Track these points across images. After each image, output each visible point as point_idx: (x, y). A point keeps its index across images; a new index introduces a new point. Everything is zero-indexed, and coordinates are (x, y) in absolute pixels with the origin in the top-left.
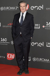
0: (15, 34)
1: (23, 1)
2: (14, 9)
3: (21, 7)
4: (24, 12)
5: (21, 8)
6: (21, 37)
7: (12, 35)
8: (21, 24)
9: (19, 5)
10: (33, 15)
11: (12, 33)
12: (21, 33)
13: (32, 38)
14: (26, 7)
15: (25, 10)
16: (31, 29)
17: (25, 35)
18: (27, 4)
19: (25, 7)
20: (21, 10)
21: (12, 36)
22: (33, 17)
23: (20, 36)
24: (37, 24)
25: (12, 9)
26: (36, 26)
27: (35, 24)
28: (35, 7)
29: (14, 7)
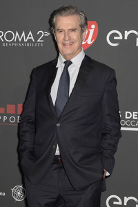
0: (34, 155)
1: (68, 8)
2: (30, 41)
3: (61, 31)
4: (74, 54)
5: (60, 37)
6: (60, 168)
8: (61, 108)
9: (52, 26)
10: (112, 71)
11: (18, 151)
13: (108, 174)
14: (82, 31)
15: (76, 45)
17: (77, 158)
18: (86, 19)
19: (78, 32)
20: (60, 46)
22: (115, 80)
23: (55, 166)
24: (134, 113)
25: (20, 40)
26: (132, 119)
27: (127, 112)
28: (127, 34)
29: (30, 33)
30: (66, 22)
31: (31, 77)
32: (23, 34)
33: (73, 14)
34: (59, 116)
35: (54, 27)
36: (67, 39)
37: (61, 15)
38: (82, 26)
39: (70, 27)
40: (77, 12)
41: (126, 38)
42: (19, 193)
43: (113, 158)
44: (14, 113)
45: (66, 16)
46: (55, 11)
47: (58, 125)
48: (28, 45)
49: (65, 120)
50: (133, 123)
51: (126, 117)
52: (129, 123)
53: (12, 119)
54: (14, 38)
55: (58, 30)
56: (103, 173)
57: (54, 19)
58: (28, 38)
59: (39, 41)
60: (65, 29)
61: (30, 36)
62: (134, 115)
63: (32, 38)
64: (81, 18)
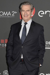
0: (12, 59)
1: (27, 2)
2: (9, 15)
4: (28, 20)
5: (23, 13)
7: (7, 60)
12: (22, 57)
13: (41, 65)
14: (32, 11)
16: (39, 51)
17: (29, 59)
18: (33, 7)
19: (30, 11)
20: (23, 16)
21: (7, 62)
22: (43, 30)
23: (21, 63)
24: (49, 42)
25: (5, 15)
26: (48, 44)
27: (46, 42)
28: (46, 12)
29: (9, 12)
30: (26, 8)
31: (11, 28)
32: (7, 13)
33: (28, 4)
34: (22, 44)
35: (21, 9)
36: (26, 14)
37: (24, 5)
38: (31, 9)
39: (27, 10)
40: (30, 4)
41: (46, 14)
42: (6, 73)
43: (43, 59)
44: (4, 43)
45: (26, 5)
46: (21, 3)
47: (22, 47)
48: (9, 17)
49: (25, 45)
50: (49, 46)
51: (46, 44)
52: (47, 46)
53: (3, 45)
54: (3, 14)
55: (22, 10)
56: (39, 65)
57: (21, 6)
58: (8, 14)
59: (13, 15)
60: (25, 10)
61: (9, 13)
62: (49, 43)
63: (10, 14)
64: (31, 6)
